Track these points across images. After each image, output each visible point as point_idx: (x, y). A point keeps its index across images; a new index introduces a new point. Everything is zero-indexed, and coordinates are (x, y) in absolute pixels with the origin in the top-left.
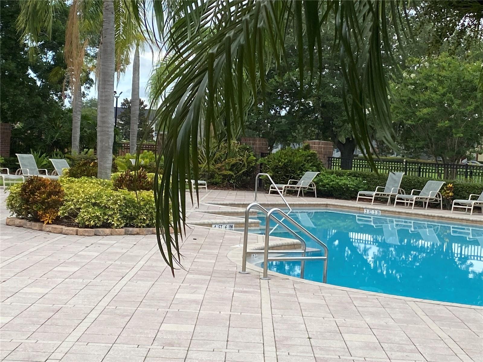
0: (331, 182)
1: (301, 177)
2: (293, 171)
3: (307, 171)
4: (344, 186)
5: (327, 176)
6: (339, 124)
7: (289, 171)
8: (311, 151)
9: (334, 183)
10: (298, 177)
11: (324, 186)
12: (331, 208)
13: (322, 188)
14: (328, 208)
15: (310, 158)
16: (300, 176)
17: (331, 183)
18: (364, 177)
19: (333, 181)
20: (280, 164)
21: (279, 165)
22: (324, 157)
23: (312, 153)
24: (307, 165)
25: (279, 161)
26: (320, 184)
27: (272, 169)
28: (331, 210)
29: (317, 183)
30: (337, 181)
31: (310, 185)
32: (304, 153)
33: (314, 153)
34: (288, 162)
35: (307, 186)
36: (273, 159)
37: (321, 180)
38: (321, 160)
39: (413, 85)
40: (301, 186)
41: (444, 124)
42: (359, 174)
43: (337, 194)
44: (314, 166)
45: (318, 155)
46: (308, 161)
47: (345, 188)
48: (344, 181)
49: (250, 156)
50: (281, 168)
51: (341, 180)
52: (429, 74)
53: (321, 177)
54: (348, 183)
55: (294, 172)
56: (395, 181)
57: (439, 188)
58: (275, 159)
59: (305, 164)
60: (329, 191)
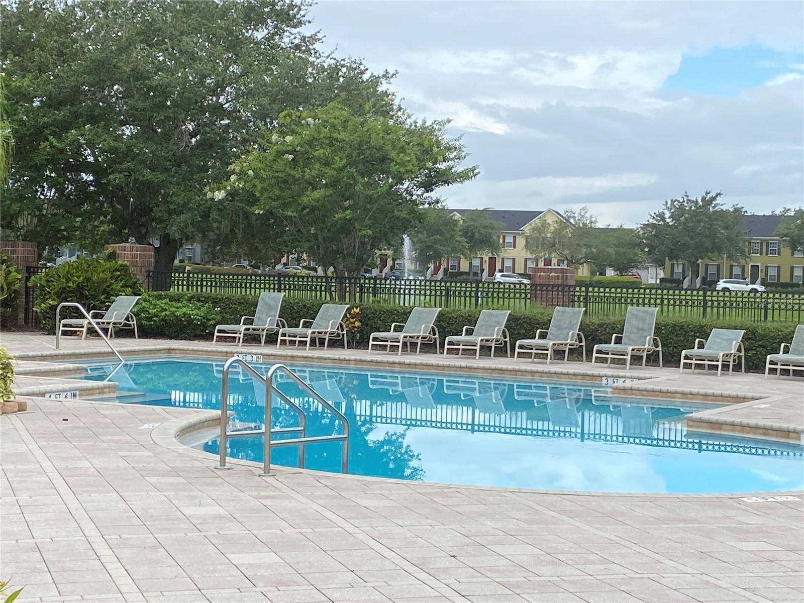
0: (162, 311)
1: (109, 306)
2: (93, 295)
3: (117, 295)
4: (184, 317)
5: (153, 302)
6: (163, 216)
7: (87, 296)
8: (120, 262)
9: (168, 313)
10: (101, 305)
11: (148, 319)
12: (178, 356)
13: (146, 322)
14: (172, 355)
15: (119, 273)
16: (107, 304)
17: (163, 314)
18: (216, 302)
19: (166, 310)
20: (71, 284)
21: (69, 287)
22: (141, 272)
23: (121, 266)
24: (117, 286)
25: (68, 280)
26: (143, 315)
27: (56, 293)
28: (177, 358)
29: (137, 315)
30: (173, 309)
31: (127, 319)
32: (108, 265)
33: (126, 266)
34: (83, 282)
35: (123, 321)
36: (56, 278)
37: (144, 310)
38: (138, 277)
39: (291, 154)
40: (113, 320)
41: (344, 215)
42: (205, 298)
43: (171, 331)
44: (127, 286)
45: (132, 269)
46: (117, 278)
47: (186, 321)
48: (184, 310)
49: (10, 272)
50: (72, 292)
51: (177, 308)
52: (316, 136)
53: (144, 304)
54: (191, 312)
55: (94, 297)
56: (270, 308)
57: (341, 315)
58: (60, 277)
59: (112, 284)
60: (158, 327)
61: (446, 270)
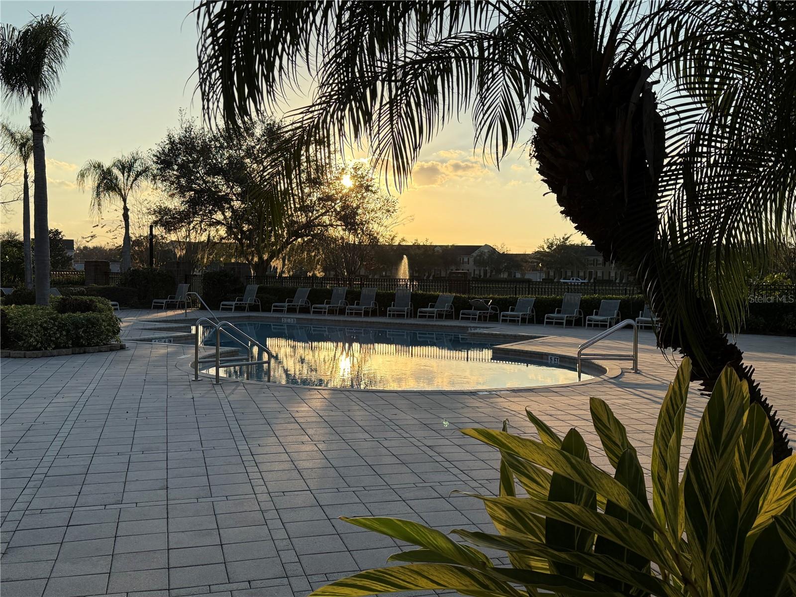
10: (241, 293)
40: (247, 302)
61: (434, 276)
